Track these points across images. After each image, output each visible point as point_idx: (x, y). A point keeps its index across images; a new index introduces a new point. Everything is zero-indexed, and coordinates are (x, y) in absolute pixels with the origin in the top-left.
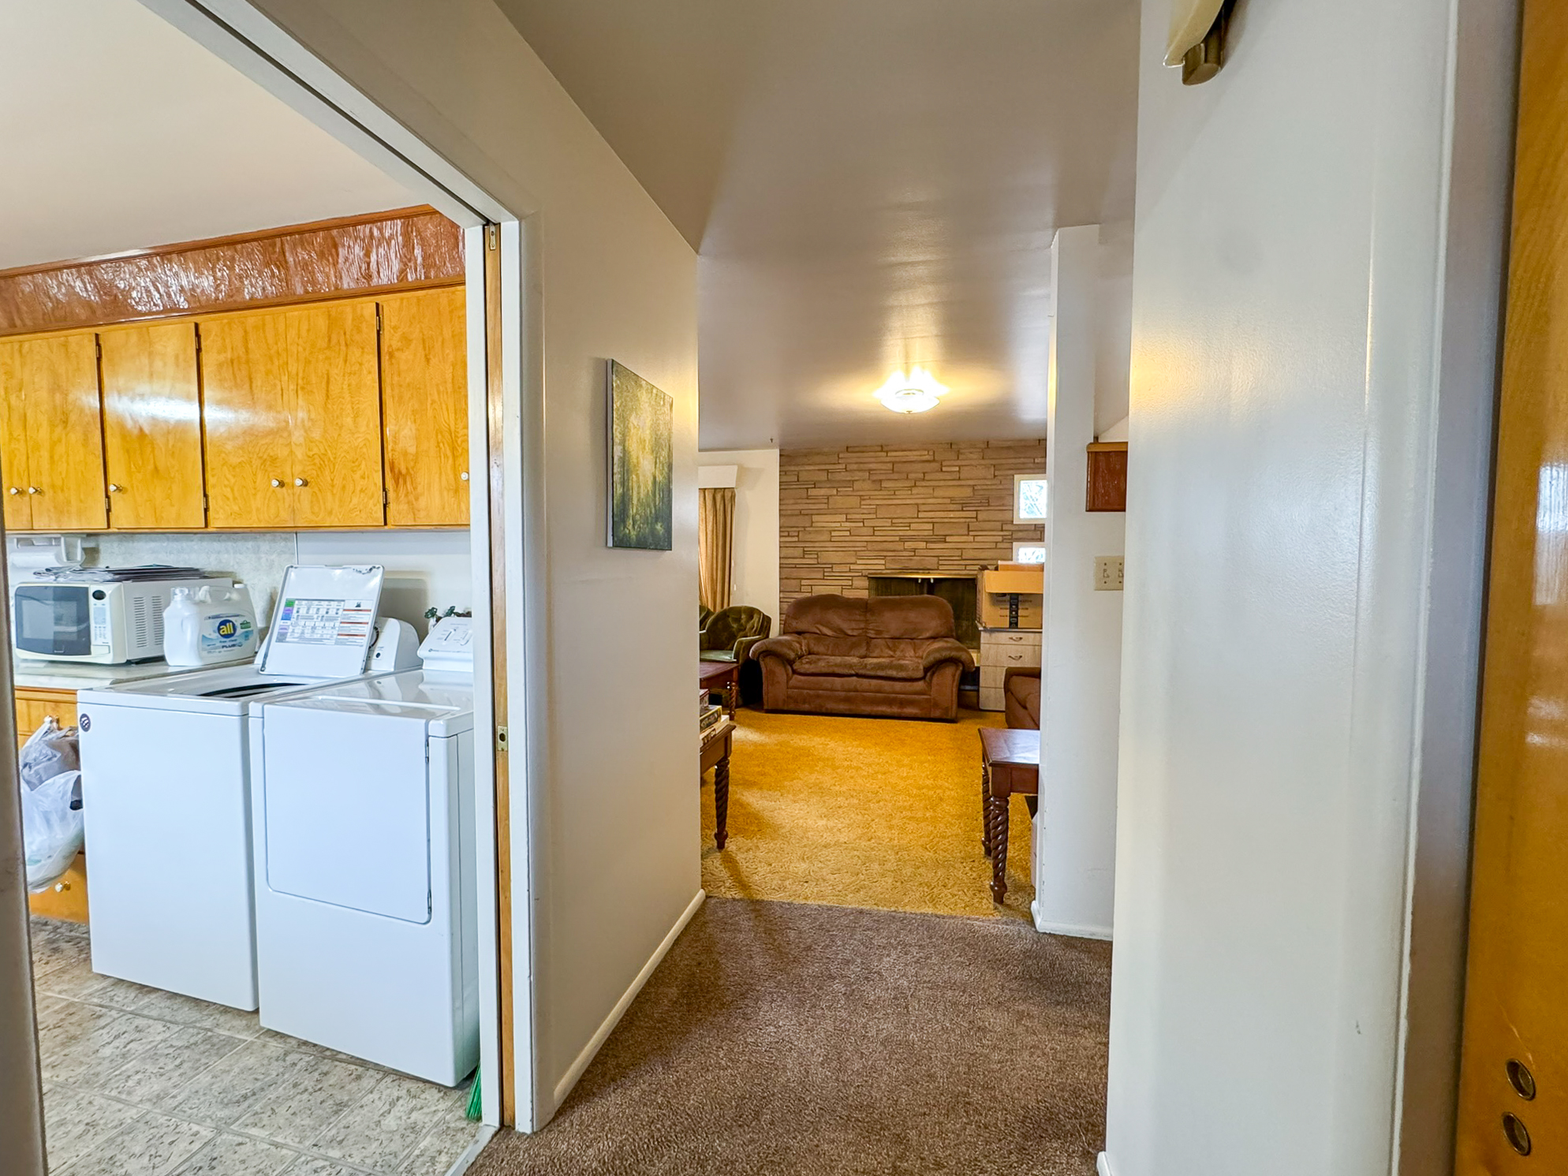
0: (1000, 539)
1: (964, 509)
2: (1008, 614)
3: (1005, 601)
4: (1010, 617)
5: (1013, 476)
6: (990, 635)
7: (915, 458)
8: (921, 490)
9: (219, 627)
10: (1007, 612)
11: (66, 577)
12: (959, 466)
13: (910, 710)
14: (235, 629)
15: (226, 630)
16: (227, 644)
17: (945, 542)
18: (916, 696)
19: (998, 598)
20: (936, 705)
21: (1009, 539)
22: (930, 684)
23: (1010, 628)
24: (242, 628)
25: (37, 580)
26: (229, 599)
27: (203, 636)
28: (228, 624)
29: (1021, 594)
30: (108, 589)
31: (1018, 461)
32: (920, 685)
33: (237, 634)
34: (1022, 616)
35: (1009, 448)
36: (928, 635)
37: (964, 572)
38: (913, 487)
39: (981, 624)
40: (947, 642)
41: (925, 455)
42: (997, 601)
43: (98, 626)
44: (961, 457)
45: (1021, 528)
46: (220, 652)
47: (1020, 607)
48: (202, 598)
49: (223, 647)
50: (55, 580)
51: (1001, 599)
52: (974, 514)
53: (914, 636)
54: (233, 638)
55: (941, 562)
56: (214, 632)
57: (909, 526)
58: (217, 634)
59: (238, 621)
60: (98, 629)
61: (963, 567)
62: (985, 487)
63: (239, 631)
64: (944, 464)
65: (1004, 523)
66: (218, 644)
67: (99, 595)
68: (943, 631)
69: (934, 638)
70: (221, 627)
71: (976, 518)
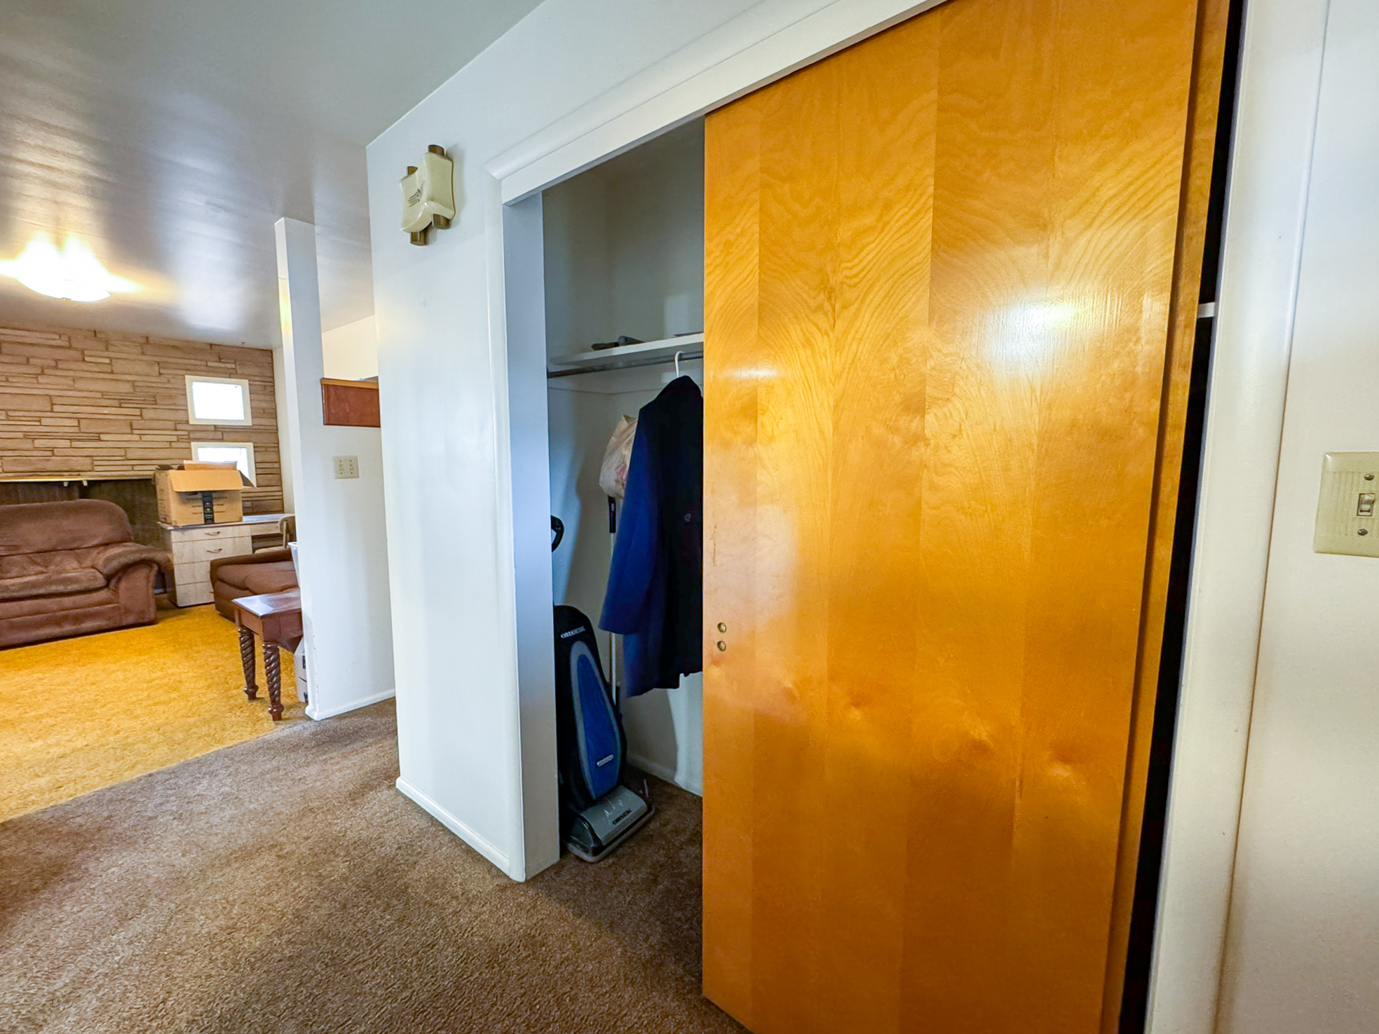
0: (175, 438)
1: (123, 405)
2: (202, 511)
3: (197, 499)
4: (205, 514)
5: (184, 376)
6: (183, 533)
7: (40, 341)
8: (53, 380)
10: (201, 509)
12: (111, 359)
13: (88, 625)
17: (100, 440)
18: (98, 607)
19: (188, 497)
20: (127, 611)
21: (186, 439)
22: (116, 591)
23: (205, 524)
29: (214, 491)
31: (187, 361)
32: (103, 595)
34: (218, 512)
35: (175, 347)
36: (95, 542)
37: (131, 473)
38: (40, 374)
39: (170, 524)
40: (125, 546)
41: (55, 339)
42: (188, 499)
44: (111, 348)
45: (199, 428)
47: (214, 503)
51: (191, 497)
52: (137, 412)
53: (75, 545)
55: (96, 463)
57: (40, 421)
61: (130, 468)
62: (150, 384)
64: (86, 352)
65: (177, 422)
68: (118, 536)
69: (106, 545)
71: (141, 415)
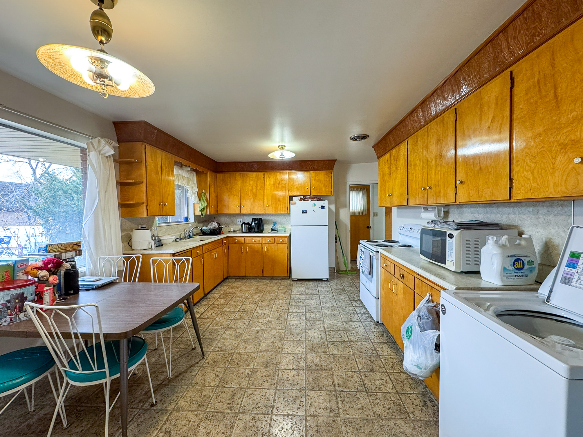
9: (514, 262)
11: (438, 225)
14: (524, 266)
15: (519, 265)
16: (518, 274)
24: (528, 265)
25: (428, 226)
26: (519, 245)
27: (504, 268)
28: (519, 261)
30: (455, 233)
33: (525, 268)
43: (449, 251)
46: (514, 279)
48: (504, 243)
49: (516, 276)
50: (434, 226)
54: (522, 271)
56: (511, 265)
58: (513, 267)
59: (526, 261)
60: (449, 253)
63: (526, 267)
66: (513, 274)
67: (451, 236)
70: (515, 263)
